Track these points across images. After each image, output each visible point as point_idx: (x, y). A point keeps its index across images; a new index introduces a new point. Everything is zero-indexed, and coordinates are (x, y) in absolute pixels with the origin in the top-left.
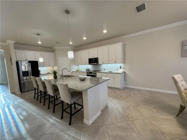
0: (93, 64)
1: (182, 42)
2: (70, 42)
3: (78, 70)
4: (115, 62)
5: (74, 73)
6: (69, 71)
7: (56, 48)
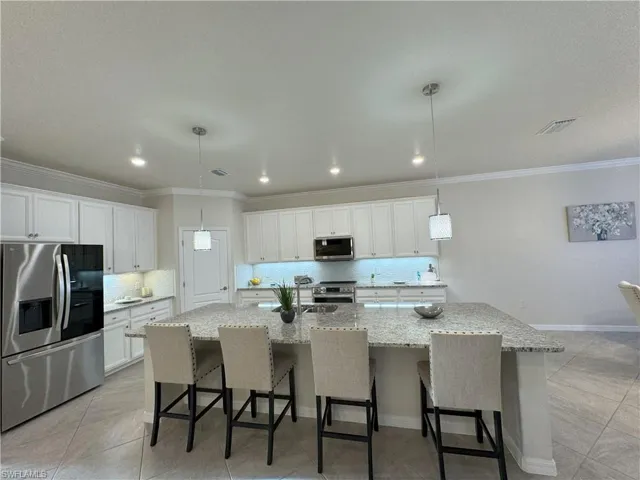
0: (325, 257)
1: (567, 209)
2: (261, 176)
3: (254, 284)
4: (417, 254)
5: (244, 294)
6: (225, 289)
7: (175, 191)
